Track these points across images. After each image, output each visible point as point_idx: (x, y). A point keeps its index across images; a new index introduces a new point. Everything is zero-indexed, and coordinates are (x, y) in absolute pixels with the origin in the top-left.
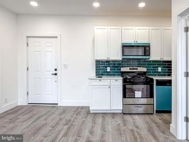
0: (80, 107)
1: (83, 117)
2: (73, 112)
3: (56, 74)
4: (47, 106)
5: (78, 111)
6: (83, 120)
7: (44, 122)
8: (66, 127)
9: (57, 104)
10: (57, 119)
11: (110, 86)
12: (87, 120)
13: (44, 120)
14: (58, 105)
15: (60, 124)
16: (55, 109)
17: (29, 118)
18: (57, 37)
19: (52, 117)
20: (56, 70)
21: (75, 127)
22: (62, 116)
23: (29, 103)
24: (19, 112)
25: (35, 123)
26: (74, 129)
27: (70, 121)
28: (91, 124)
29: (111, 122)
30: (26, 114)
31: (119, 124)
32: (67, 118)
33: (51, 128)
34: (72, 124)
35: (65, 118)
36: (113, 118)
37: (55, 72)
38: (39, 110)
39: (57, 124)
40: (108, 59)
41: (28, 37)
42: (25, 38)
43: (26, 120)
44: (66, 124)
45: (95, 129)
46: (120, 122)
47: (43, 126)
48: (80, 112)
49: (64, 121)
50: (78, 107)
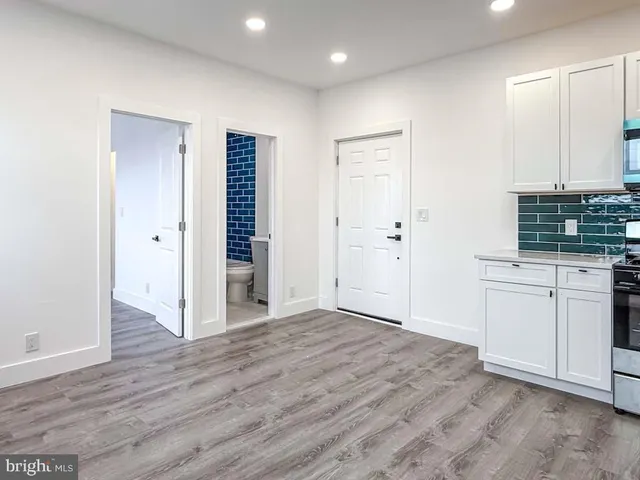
0: (461, 345)
1: (450, 376)
2: (432, 355)
3: (398, 238)
4: (375, 323)
5: (450, 355)
6: (446, 383)
7: (346, 359)
8: (389, 386)
9: (400, 323)
10: (380, 361)
11: (554, 290)
12: (457, 387)
13: (349, 354)
14: (403, 327)
15: (378, 374)
16: (389, 334)
17: (323, 342)
18: (399, 133)
19: (371, 352)
20: (398, 225)
21: (410, 394)
22: (395, 358)
23: (340, 307)
24: (313, 323)
25: (328, 356)
26: (405, 400)
27: (408, 374)
28: (465, 402)
29: (540, 419)
30: (323, 331)
31: (566, 438)
32: (404, 365)
33: (352, 377)
34: (409, 386)
35: (400, 362)
36: (555, 410)
37: (396, 232)
38: (353, 327)
39: (372, 372)
40: (559, 189)
41: (338, 142)
42: (332, 145)
43: (316, 344)
44: (392, 381)
45: (466, 420)
46: (578, 432)
47: (341, 366)
48: (452, 359)
49: (392, 371)
50: (457, 345)
